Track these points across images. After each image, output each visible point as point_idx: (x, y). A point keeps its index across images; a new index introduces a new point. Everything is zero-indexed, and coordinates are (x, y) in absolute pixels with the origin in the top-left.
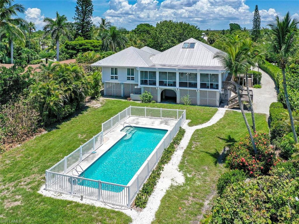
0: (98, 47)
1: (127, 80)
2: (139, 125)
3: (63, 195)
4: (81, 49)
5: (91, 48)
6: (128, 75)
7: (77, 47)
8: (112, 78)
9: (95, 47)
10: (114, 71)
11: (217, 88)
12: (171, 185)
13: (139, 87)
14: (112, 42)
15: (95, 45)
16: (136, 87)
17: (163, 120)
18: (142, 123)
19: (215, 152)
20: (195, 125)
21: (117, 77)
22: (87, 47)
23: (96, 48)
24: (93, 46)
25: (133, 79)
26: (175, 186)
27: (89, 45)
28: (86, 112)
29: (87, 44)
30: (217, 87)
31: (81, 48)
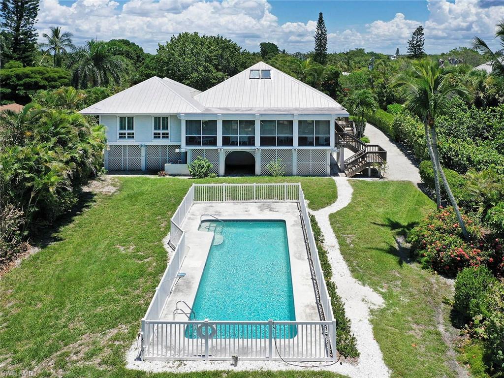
0: (56, 81)
1: (155, 137)
2: (223, 216)
3: (189, 363)
4: (21, 85)
5: (43, 82)
6: (155, 129)
7: (13, 81)
8: (122, 136)
9: (50, 81)
10: (127, 122)
11: (329, 144)
12: (369, 310)
13: (183, 150)
14: (95, 69)
15: (50, 76)
16: (177, 151)
17: (260, 204)
18: (226, 214)
19: (388, 247)
20: (322, 207)
21: (133, 134)
22: (33, 80)
23: (53, 83)
24: (46, 79)
25: (166, 136)
26: (378, 311)
27: (39, 76)
28: (95, 203)
29: (33, 75)
30: (327, 142)
31: (22, 82)
